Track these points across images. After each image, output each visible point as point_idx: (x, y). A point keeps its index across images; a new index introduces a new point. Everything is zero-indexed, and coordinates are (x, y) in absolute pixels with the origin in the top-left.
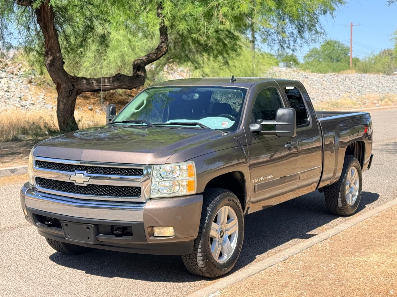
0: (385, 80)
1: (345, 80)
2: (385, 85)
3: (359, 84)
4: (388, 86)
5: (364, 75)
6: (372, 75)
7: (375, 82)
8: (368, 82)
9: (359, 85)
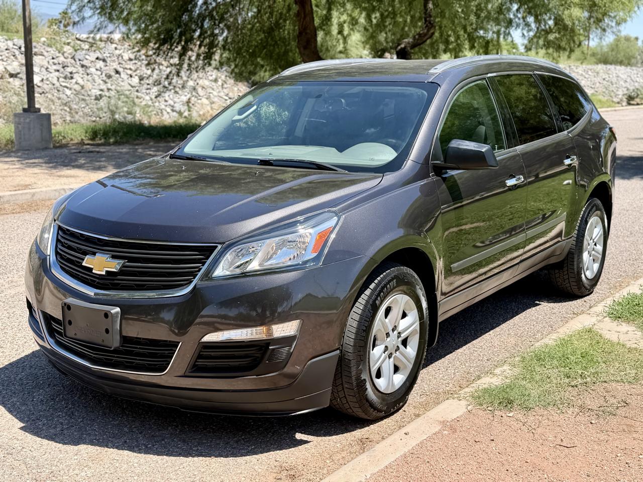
0: (634, 74)
1: (588, 72)
2: (635, 80)
3: (604, 77)
4: (638, 80)
5: (609, 67)
6: (618, 67)
7: (622, 76)
8: (614, 75)
9: (604, 79)
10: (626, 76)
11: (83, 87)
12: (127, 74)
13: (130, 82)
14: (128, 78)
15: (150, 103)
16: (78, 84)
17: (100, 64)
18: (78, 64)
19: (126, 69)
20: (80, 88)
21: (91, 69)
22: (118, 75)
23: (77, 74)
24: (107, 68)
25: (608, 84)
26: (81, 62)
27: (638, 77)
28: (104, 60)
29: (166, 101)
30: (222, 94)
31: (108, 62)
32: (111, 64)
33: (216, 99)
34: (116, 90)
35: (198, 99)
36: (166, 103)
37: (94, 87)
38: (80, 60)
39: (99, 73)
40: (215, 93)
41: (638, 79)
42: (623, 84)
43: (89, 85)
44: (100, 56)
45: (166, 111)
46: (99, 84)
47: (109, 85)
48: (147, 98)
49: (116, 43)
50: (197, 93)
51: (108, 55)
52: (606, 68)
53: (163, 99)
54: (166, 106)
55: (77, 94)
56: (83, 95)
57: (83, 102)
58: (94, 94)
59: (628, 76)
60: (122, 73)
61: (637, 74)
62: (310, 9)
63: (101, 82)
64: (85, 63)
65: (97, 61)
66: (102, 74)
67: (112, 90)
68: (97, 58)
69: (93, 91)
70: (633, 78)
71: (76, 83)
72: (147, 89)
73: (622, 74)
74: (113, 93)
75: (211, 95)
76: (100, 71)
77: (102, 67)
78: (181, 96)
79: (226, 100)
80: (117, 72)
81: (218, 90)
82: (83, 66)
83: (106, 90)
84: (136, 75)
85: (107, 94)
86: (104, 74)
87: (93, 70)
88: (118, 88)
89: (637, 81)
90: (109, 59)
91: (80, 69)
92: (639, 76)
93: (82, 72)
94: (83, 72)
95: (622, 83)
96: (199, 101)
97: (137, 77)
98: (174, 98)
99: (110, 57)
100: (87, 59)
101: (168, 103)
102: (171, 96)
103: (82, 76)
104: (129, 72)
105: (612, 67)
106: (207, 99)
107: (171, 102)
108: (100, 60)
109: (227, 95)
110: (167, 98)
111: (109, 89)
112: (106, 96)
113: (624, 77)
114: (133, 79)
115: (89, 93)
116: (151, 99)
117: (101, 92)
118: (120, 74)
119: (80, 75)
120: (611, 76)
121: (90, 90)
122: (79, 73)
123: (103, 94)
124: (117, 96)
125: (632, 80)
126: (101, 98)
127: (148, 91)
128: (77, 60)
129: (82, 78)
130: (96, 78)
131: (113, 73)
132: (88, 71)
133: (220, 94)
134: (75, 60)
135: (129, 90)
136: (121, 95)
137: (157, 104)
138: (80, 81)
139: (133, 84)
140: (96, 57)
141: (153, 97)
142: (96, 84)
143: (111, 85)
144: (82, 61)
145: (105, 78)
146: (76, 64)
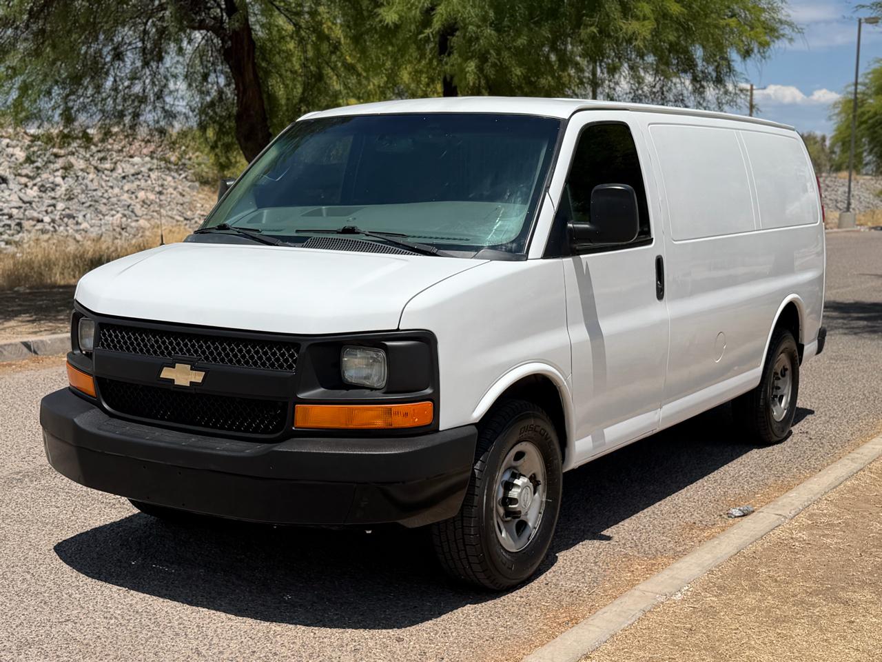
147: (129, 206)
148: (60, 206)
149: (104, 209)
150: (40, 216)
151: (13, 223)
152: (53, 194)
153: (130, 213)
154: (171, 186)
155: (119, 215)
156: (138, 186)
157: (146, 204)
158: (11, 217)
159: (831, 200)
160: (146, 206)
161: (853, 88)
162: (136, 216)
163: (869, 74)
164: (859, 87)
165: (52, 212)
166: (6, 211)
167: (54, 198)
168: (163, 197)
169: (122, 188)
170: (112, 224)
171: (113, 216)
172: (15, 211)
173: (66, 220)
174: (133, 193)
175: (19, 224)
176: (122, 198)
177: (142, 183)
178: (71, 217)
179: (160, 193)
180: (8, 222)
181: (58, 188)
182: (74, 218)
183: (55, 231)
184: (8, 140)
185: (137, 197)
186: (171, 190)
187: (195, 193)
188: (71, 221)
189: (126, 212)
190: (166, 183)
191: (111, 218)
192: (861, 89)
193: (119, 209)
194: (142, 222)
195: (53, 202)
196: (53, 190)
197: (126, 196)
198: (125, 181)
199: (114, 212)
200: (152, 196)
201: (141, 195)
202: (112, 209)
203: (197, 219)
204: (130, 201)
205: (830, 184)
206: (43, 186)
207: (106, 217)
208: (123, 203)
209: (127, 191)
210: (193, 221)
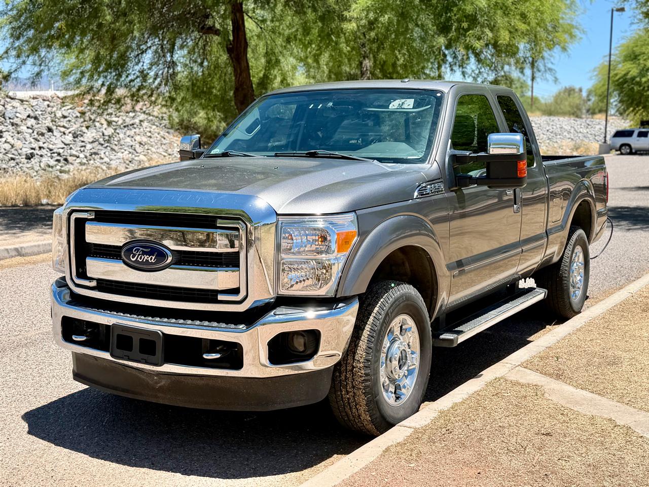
10: (570, 128)
11: (13, 146)
12: (61, 132)
13: (63, 140)
14: (61, 136)
15: (85, 161)
16: (8, 143)
17: (31, 122)
18: (8, 122)
19: (59, 126)
20: (10, 147)
21: (22, 127)
22: (51, 133)
23: (7, 133)
24: (39, 125)
25: (552, 135)
26: (12, 121)
27: (581, 128)
28: (36, 118)
29: (101, 158)
30: (161, 150)
31: (40, 119)
32: (44, 121)
33: (154, 156)
34: (48, 148)
35: (136, 156)
36: (102, 161)
37: (25, 146)
38: (10, 118)
39: (31, 131)
40: (153, 149)
41: (581, 130)
42: (567, 135)
43: (18, 144)
44: (32, 114)
45: (102, 169)
46: (31, 143)
47: (41, 144)
48: (82, 155)
49: (48, 100)
50: (135, 150)
51: (40, 113)
52: (550, 119)
53: (99, 157)
54: (102, 163)
55: (6, 153)
56: (13, 154)
57: (12, 161)
58: (25, 153)
59: (571, 127)
60: (54, 131)
61: (581, 125)
62: (246, 65)
63: (33, 140)
64: (15, 121)
65: (28, 119)
66: (33, 132)
67: (44, 148)
68: (29, 116)
69: (24, 150)
70: (577, 129)
71: (6, 142)
72: (82, 147)
73: (565, 125)
74: (44, 152)
75: (149, 151)
76: (31, 129)
77: (34, 125)
78: (117, 153)
79: (165, 156)
80: (50, 130)
81: (156, 147)
82: (13, 124)
83: (37, 148)
84: (70, 133)
85: (39, 153)
86: (35, 132)
87: (23, 128)
88: (51, 147)
89: (580, 132)
90: (42, 117)
91: (10, 127)
92: (583, 126)
93: (12, 130)
94: (14, 131)
95: (565, 134)
96: (136, 158)
97: (71, 135)
98: (109, 155)
99: (42, 114)
100: (17, 117)
101: (104, 161)
102: (107, 153)
103: (12, 135)
104: (63, 129)
105: (555, 118)
106: (145, 155)
107: (106, 159)
108: (32, 117)
109: (166, 151)
110: (103, 156)
111: (40, 148)
112: (37, 154)
113: (568, 128)
114: (66, 136)
115: (20, 151)
116: (86, 157)
117: (33, 151)
118: (52, 132)
119: (10, 133)
120: (555, 127)
121: (21, 149)
122: (9, 132)
123: (35, 152)
124: (49, 155)
125: (575, 130)
126: (32, 157)
127: (82, 149)
128: (7, 118)
129: (12, 137)
130: (28, 136)
131: (45, 131)
132: (19, 129)
133: (158, 151)
134: (4, 118)
135: (63, 148)
136: (54, 153)
137: (92, 162)
138: (10, 140)
139: (67, 142)
140: (27, 115)
141: (88, 155)
142: (27, 143)
143: (44, 143)
144: (12, 119)
145: (36, 136)
146: (6, 123)
147: (132, 146)
148: (89, 146)
149: (116, 148)
150: (77, 154)
151: (62, 159)
152: (82, 139)
153: (133, 151)
154: (156, 132)
155: (127, 152)
156: (135, 132)
157: (142, 144)
158: (59, 154)
159: (591, 134)
160: (142, 146)
161: (608, 57)
162: (137, 153)
163: (619, 47)
164: (612, 57)
165: (84, 151)
166: (55, 151)
167: (83, 142)
168: (152, 140)
169: (125, 134)
170: (123, 158)
171: (123, 153)
172: (61, 151)
173: (93, 156)
174: (132, 137)
175: (66, 160)
176: (126, 141)
177: (137, 130)
178: (96, 154)
179: (150, 137)
180: (59, 158)
181: (85, 134)
182: (98, 154)
183: (89, 164)
184: (48, 103)
185: (135, 140)
186: (156, 134)
187: (172, 137)
188: (96, 157)
189: (131, 150)
190: (152, 130)
191: (122, 155)
192: (613, 58)
193: (126, 148)
194: (142, 157)
195: (83, 144)
196: (82, 136)
197: (128, 140)
198: (126, 129)
199: (123, 151)
200: (145, 139)
201: (138, 138)
202: (121, 149)
203: (175, 154)
204: (132, 143)
205: (590, 123)
206: (75, 133)
207: (119, 154)
208: (128, 144)
209: (129, 136)
210: (173, 156)
